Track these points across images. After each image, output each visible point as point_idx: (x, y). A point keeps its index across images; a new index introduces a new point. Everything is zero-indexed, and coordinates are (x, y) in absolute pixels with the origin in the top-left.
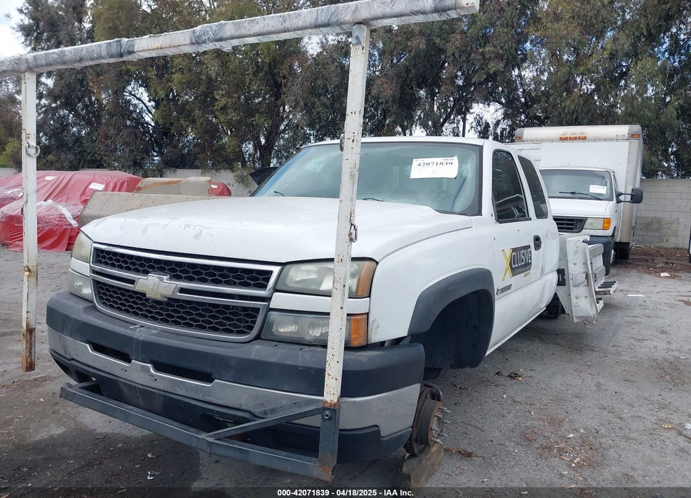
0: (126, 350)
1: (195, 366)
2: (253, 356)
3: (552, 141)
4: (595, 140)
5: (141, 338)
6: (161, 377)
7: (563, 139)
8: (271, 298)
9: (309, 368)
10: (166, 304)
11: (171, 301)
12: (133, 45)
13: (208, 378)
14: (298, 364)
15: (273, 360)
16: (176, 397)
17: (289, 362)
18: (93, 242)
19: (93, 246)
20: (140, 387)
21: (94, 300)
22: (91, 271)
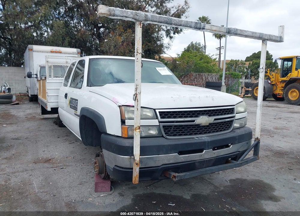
3: (47, 52)
4: (65, 53)
6: (216, 152)
7: (52, 52)
8: (235, 116)
13: (227, 146)
14: (248, 132)
16: (220, 157)
18: (155, 110)
19: (157, 111)
20: (207, 160)
21: (164, 135)
22: (160, 122)
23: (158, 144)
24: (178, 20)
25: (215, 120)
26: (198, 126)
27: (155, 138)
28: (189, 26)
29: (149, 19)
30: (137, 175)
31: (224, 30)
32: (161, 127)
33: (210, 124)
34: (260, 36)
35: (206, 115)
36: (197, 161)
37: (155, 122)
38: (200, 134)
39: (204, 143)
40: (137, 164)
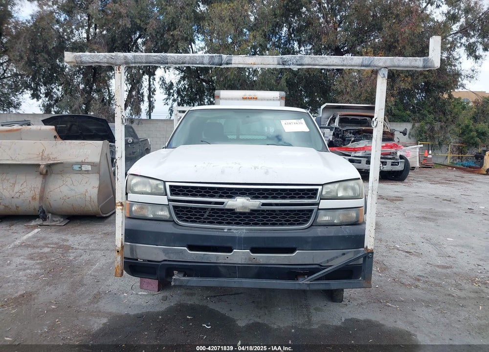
0: (229, 245)
1: (285, 245)
2: (320, 235)
3: (238, 99)
4: (262, 99)
5: (242, 236)
6: (257, 256)
7: (244, 99)
8: (319, 203)
9: (351, 236)
10: (249, 213)
11: (253, 212)
12: (231, 60)
14: (345, 235)
15: (332, 234)
16: (269, 266)
17: (340, 235)
18: (165, 182)
19: (168, 184)
20: (240, 265)
21: (176, 219)
22: (169, 200)
23: (156, 230)
24: (178, 56)
25: (264, 205)
26: (232, 211)
27: (159, 222)
28: (198, 62)
29: (130, 61)
30: (118, 266)
31: (273, 61)
32: (171, 208)
33: (253, 211)
34: (362, 62)
35: (248, 196)
36: (221, 265)
37: (163, 200)
38: (238, 224)
39: (233, 239)
40: (118, 251)
